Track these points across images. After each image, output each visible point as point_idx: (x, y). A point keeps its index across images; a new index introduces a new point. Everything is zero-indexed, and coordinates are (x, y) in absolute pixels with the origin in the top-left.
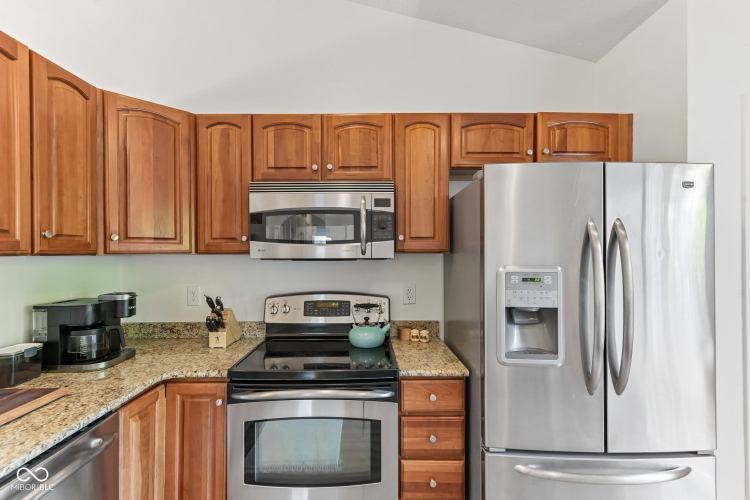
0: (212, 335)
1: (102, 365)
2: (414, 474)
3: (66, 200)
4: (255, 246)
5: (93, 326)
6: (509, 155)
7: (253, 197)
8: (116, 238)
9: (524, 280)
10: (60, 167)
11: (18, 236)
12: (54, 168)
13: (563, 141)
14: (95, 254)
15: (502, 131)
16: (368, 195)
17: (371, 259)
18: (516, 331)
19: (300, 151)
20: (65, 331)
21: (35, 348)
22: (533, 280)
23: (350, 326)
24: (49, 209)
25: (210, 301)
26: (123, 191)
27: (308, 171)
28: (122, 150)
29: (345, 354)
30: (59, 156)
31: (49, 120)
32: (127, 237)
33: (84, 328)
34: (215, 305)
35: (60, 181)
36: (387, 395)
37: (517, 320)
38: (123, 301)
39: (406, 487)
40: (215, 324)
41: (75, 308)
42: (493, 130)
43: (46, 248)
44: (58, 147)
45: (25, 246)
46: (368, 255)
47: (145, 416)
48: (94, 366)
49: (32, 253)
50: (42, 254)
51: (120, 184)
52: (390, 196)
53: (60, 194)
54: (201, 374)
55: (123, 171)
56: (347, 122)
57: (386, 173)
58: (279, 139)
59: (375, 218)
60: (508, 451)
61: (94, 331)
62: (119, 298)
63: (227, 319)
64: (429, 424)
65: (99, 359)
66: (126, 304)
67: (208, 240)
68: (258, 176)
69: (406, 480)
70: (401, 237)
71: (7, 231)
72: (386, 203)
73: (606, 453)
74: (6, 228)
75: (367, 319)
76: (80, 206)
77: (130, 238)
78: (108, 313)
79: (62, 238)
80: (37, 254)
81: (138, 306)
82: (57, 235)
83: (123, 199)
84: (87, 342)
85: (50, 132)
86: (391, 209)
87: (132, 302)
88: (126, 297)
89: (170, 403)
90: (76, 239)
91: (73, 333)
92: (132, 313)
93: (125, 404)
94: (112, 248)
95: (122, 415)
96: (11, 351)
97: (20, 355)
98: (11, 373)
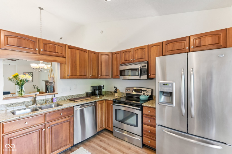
0: (115, 94)
1: (99, 96)
2: (146, 128)
4: (121, 77)
6: (181, 50)
7: (120, 67)
8: (100, 76)
9: (164, 85)
10: (92, 66)
13: (200, 42)
14: (98, 78)
15: (178, 44)
16: (141, 65)
17: (142, 80)
18: (163, 97)
19: (129, 57)
20: (94, 90)
21: (91, 92)
22: (166, 85)
23: (140, 95)
24: (91, 72)
25: (115, 87)
27: (130, 61)
29: (139, 101)
31: (91, 59)
32: (102, 76)
33: (96, 90)
34: (116, 88)
35: (92, 68)
36: (140, 109)
37: (164, 94)
39: (144, 130)
40: (116, 92)
41: (95, 87)
42: (175, 44)
44: (92, 63)
45: (88, 77)
46: (141, 79)
47: (102, 104)
48: (97, 96)
51: (100, 67)
52: (146, 65)
53: (92, 70)
54: (110, 99)
56: (138, 49)
57: (146, 59)
58: (125, 55)
59: (143, 70)
60: (161, 126)
62: (101, 86)
63: (118, 91)
64: (149, 118)
67: (114, 76)
68: (122, 63)
69: (144, 129)
70: (149, 74)
71: (86, 76)
72: (145, 66)
73: (187, 133)
75: (144, 94)
76: (95, 71)
78: (100, 88)
79: (93, 76)
80: (90, 78)
81: (104, 87)
83: (101, 69)
84: (97, 92)
86: (146, 68)
87: (103, 86)
89: (106, 103)
90: (95, 76)
92: (103, 88)
93: (98, 101)
94: (100, 77)
95: (98, 102)
96: (88, 92)
97: (89, 93)
98: (88, 95)
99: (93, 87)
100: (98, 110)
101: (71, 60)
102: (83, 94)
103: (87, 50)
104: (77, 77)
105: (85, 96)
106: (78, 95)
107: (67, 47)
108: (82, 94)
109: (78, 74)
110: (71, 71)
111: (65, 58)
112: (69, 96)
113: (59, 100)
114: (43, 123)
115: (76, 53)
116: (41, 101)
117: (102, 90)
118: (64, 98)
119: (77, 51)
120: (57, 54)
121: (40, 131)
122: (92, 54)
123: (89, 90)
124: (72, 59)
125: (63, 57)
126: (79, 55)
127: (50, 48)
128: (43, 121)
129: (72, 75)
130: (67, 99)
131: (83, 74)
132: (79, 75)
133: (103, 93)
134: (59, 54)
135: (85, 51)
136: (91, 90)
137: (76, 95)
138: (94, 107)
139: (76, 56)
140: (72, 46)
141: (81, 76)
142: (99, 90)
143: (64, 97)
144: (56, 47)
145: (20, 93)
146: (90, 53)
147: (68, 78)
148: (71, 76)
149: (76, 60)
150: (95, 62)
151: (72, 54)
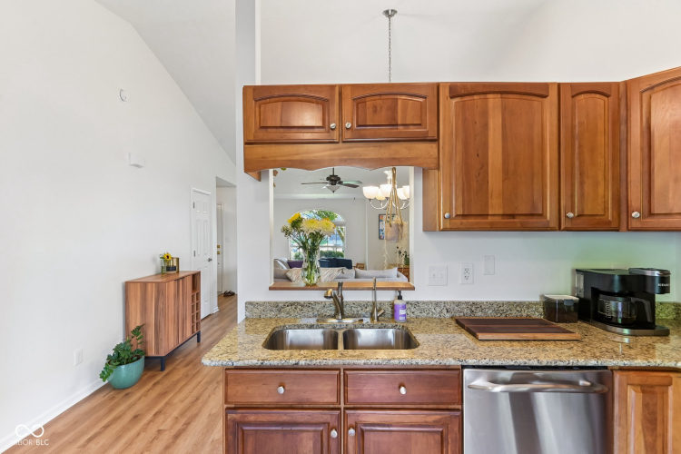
1: (626, 331)
3: (588, 188)
5: (619, 295)
8: (635, 214)
10: (582, 162)
11: (548, 218)
12: (577, 164)
14: (618, 231)
20: (596, 292)
21: (572, 300)
24: (572, 196)
26: (646, 169)
28: (645, 130)
30: (581, 153)
31: (573, 127)
32: (651, 214)
33: (611, 294)
35: (581, 174)
38: (653, 278)
43: (569, 225)
44: (580, 146)
45: (554, 224)
47: (651, 392)
49: (560, 229)
50: (567, 230)
51: (643, 163)
53: (582, 183)
55: (646, 150)
61: (620, 299)
62: (649, 273)
65: (624, 325)
66: (657, 280)
71: (541, 215)
74: (541, 212)
76: (601, 190)
77: (654, 214)
78: (638, 286)
79: (584, 218)
80: (563, 230)
81: (673, 284)
82: (579, 216)
83: (646, 177)
85: (573, 138)
87: (665, 277)
88: (656, 274)
90: (597, 218)
91: (601, 296)
92: (664, 290)
93: (622, 369)
94: (635, 224)
95: (617, 377)
96: (556, 297)
97: (561, 303)
98: (555, 314)
99: (587, 275)
100: (626, 426)
101: (460, 147)
102: (529, 305)
103: (546, 86)
104: (492, 223)
105: (538, 314)
106: (500, 304)
107: (444, 93)
108: (520, 304)
109: (495, 207)
110: (460, 199)
111: (436, 140)
112: (459, 304)
113: (417, 313)
114: (333, 403)
115: (485, 114)
116: (359, 309)
117: (652, 299)
118: (438, 310)
119: (494, 101)
120: (401, 128)
121: (322, 431)
122: (582, 96)
123: (563, 288)
124: (466, 144)
125: (424, 140)
126: (503, 120)
127: (375, 110)
128: (334, 400)
129: (464, 216)
130: (448, 315)
131: (523, 209)
132: (501, 213)
133: (662, 315)
134: (412, 129)
135: (536, 92)
136: (574, 291)
137: (492, 304)
138: (593, 398)
139: (486, 126)
140: (464, 85)
141: (513, 216)
142: (632, 294)
143: (437, 304)
144: (400, 103)
145: (306, 273)
146: (566, 96)
147: (445, 230)
148: (458, 221)
149: (485, 145)
150: (601, 139)
151: (465, 120)
